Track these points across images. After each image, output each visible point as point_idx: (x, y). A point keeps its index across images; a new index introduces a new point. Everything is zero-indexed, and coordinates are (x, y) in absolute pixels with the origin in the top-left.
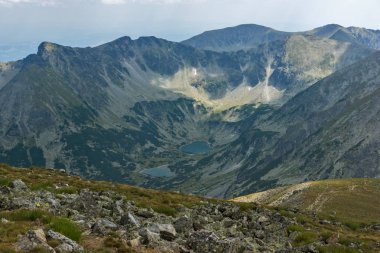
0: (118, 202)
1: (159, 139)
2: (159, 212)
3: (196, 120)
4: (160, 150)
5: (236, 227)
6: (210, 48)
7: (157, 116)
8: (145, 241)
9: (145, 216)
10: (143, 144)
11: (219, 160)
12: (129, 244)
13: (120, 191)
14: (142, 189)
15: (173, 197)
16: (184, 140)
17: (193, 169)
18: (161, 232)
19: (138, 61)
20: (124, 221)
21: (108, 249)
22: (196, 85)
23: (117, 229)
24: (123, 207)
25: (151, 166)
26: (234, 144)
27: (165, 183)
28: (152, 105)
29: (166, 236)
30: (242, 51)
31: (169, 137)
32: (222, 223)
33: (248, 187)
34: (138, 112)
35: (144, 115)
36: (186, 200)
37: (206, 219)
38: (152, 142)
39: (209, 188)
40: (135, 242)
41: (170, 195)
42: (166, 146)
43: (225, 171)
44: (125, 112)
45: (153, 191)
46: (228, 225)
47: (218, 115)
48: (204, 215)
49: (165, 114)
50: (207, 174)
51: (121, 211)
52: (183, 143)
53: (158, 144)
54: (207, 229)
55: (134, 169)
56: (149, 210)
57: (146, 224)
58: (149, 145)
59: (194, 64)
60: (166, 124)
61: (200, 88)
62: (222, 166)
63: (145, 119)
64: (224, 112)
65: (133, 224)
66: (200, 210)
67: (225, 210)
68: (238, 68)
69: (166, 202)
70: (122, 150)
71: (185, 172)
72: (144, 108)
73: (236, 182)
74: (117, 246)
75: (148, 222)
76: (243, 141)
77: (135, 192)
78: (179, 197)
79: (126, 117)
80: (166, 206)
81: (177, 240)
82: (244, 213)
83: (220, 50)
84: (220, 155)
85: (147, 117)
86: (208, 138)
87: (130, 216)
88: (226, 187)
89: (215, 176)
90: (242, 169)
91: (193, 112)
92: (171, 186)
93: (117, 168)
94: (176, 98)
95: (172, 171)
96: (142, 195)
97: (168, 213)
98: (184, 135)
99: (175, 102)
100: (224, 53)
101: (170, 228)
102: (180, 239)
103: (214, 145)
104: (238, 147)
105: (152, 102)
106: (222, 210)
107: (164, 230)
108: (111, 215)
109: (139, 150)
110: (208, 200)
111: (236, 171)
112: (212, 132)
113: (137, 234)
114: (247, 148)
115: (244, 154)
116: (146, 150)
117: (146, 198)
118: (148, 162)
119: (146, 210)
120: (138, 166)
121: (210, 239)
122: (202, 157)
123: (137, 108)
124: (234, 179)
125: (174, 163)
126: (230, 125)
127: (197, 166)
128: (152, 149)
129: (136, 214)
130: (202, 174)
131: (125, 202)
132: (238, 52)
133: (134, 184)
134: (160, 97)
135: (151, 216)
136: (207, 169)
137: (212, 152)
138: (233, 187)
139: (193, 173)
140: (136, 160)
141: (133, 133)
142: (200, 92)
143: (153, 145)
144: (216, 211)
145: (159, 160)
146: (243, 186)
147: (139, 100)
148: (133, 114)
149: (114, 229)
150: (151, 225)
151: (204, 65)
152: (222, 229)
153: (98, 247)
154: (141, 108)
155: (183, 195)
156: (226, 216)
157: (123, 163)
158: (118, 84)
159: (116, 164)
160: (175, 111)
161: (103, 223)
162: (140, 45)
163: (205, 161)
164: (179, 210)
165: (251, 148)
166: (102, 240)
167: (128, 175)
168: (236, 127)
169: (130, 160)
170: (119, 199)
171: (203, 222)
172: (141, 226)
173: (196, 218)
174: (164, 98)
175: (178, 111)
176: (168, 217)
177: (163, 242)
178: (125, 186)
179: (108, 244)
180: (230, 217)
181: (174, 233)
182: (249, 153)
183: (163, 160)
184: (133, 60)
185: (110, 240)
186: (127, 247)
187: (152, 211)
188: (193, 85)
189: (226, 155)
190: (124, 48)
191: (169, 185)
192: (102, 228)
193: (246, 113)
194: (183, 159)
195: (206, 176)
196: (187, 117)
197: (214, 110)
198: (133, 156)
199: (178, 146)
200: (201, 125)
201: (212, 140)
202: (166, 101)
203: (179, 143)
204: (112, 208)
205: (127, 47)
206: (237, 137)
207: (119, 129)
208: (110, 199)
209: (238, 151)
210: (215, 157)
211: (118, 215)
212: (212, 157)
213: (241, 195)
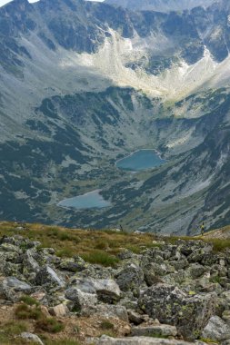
0: (29, 252)
1: (84, 153)
2: (92, 262)
3: (137, 120)
4: (85, 168)
5: (209, 276)
6: (151, 8)
7: (78, 117)
8: (76, 306)
9: (71, 270)
10: (59, 162)
11: (175, 177)
12: (52, 313)
13: (32, 235)
14: (63, 229)
15: (111, 238)
16: (122, 151)
17: (138, 193)
18: (98, 292)
19: (42, 35)
20: (41, 280)
21: (21, 322)
22: (132, 66)
23: (33, 291)
24: (37, 258)
25: (74, 194)
26: (197, 151)
27: (97, 217)
28: (68, 102)
29: (105, 297)
30: (199, 8)
31: (98, 148)
32: (187, 273)
33: (223, 214)
34: (47, 113)
35: (55, 116)
36: (131, 241)
37: (163, 267)
38: (72, 157)
39: (164, 221)
40: (61, 309)
41: (106, 235)
42: (95, 162)
43: (186, 194)
44: (29, 114)
45: (80, 231)
46: (198, 275)
47: (169, 109)
48: (160, 262)
49: (88, 113)
50: (159, 198)
51: (35, 265)
52: (120, 156)
53: (83, 160)
54: (167, 283)
55: (49, 199)
56: (76, 259)
57: (74, 282)
58: (68, 162)
59: (126, 34)
60: (92, 128)
61: (140, 69)
62: (181, 186)
63: (60, 123)
64: (179, 104)
65: (55, 283)
66: (153, 255)
67: (191, 252)
68: (195, 35)
69: (101, 247)
70: (29, 173)
71: (125, 199)
72: (57, 106)
73: (204, 209)
74: (35, 317)
75: (77, 277)
76: (211, 146)
77: (54, 235)
78: (121, 237)
79: (30, 122)
80: (101, 252)
81: (122, 301)
82: (220, 255)
83: (165, 9)
84: (176, 169)
85: (62, 119)
86: (157, 144)
87: (50, 271)
88: (189, 217)
89: (170, 202)
90: (211, 189)
91: (131, 107)
92: (107, 222)
93: (23, 200)
94: (103, 88)
95: (106, 199)
96: (64, 238)
97: (105, 263)
98: (121, 143)
99: (103, 94)
100: (173, 13)
101: (111, 285)
102: (126, 300)
103: (167, 155)
104: (204, 155)
105: (68, 97)
106: (186, 253)
107: (101, 288)
108: (21, 271)
109: (53, 170)
110: (165, 239)
111: (203, 192)
112: (162, 135)
113: (62, 297)
114: (216, 156)
115: (214, 165)
116: (65, 170)
117: (71, 243)
118: (69, 189)
119: (72, 260)
120: (54, 194)
121: (173, 296)
122: (150, 175)
123: (47, 107)
124: (201, 204)
125: (108, 187)
126: (188, 123)
127: (143, 188)
128: (73, 167)
129: (58, 267)
130: (152, 200)
131: (39, 250)
132: (193, 10)
133: (50, 222)
134: (80, 88)
135: (81, 269)
136: (158, 192)
137: (165, 166)
138: (200, 217)
139: (138, 199)
140: (51, 186)
141: (43, 146)
142: (139, 76)
143: (74, 162)
144: (178, 255)
145: (84, 183)
146: (214, 216)
147: (49, 94)
148: (41, 117)
149: (28, 292)
150: (82, 282)
151: (143, 34)
152: (189, 281)
153: (6, 320)
154: (52, 107)
155: (126, 234)
156: (193, 261)
157: (31, 193)
158: (15, 72)
159: (20, 195)
160: (104, 107)
161: (10, 285)
162: (42, 11)
163: (155, 181)
164: (121, 257)
165: (224, 156)
166: (11, 308)
167: (38, 210)
168: (198, 126)
169: (40, 186)
170: (30, 246)
171: (159, 273)
172: (67, 286)
173: (148, 267)
174: (87, 89)
175: (109, 108)
176: (105, 269)
177: (102, 306)
178: (38, 227)
179: (21, 314)
180: (200, 262)
181: (118, 292)
182: (220, 163)
183: (90, 183)
184: (34, 34)
185: (24, 308)
186: (49, 317)
187: (81, 262)
188: (128, 66)
189: (186, 169)
190: (19, 16)
191: (103, 220)
192: (10, 292)
193: (211, 103)
194: (122, 179)
195: (157, 204)
196: (123, 115)
197: (163, 101)
198: (45, 180)
199: (112, 161)
200: (144, 126)
201: (163, 149)
202: (88, 94)
203: (114, 155)
204: (21, 260)
205: (23, 17)
206: (202, 140)
207: (22, 141)
208: (16, 248)
209: (204, 161)
210: (169, 173)
211: (31, 271)
212: (165, 173)
213: (213, 227)
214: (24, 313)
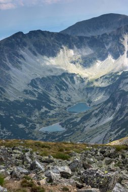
0: (27, 154)
1: (52, 105)
2: (57, 158)
3: (77, 88)
4: (52, 112)
5: (114, 163)
6: (82, 34)
7: (48, 88)
8: (50, 180)
9: (47, 162)
10: (40, 109)
11: (96, 115)
12: (39, 184)
13: (28, 145)
14: (43, 142)
15: (66, 146)
16: (70, 103)
17: (78, 124)
18: (61, 173)
19: (30, 49)
20: (33, 167)
21: (24, 188)
22: (74, 63)
23: (29, 173)
24: (30, 157)
25: (47, 125)
26: (106, 103)
27: (59, 136)
28: (43, 80)
29: (64, 175)
30: (105, 34)
31: (58, 102)
32: (103, 162)
33: (120, 133)
34: (33, 86)
35: (37, 88)
36: (76, 147)
37: (92, 160)
38: (46, 107)
39: (91, 137)
40: (43, 182)
41: (64, 145)
42: (57, 109)
43: (102, 123)
44: (24, 87)
45: (51, 143)
46: (109, 163)
47: (92, 83)
48: (90, 157)
49: (53, 86)
50: (88, 126)
51: (30, 160)
52: (69, 106)
53: (51, 108)
54: (94, 167)
55: (35, 128)
56: (49, 157)
57: (49, 168)
58: (44, 109)
59: (71, 47)
60: (55, 93)
61: (77, 64)
62: (99, 120)
63: (40, 91)
64: (97, 80)
65: (40, 169)
66: (86, 154)
67: (105, 152)
68: (104, 47)
69: (61, 150)
70: (25, 115)
71: (72, 127)
72: (38, 83)
73: (110, 131)
74: (30, 186)
75: (50, 166)
76: (112, 100)
77: (38, 145)
78: (71, 145)
79: (25, 91)
80: (62, 153)
81: (72, 177)
82: (119, 153)
83: (89, 35)
84: (97, 112)
85: (41, 89)
86: (86, 100)
87: (37, 163)
88: (103, 135)
89: (94, 127)
90: (114, 121)
91: (74, 82)
92: (63, 138)
93: (23, 129)
94: (60, 73)
95: (63, 127)
96: (43, 147)
97: (64, 158)
98: (69, 100)
99: (60, 77)
100: (93, 37)
101: (67, 169)
102: (74, 176)
103: (92, 105)
104: (109, 104)
105: (43, 78)
106: (102, 152)
107: (62, 171)
108: (23, 163)
109: (37, 114)
110: (92, 146)
111: (110, 123)
112: (89, 95)
113: (43, 176)
114: (115, 104)
115: (114, 109)
116: (43, 113)
117: (46, 149)
118: (45, 122)
119: (47, 157)
120: (38, 125)
121: (97, 174)
122: (84, 115)
123: (33, 83)
124: (109, 128)
125: (64, 121)
126: (101, 89)
127: (80, 121)
128: (46, 112)
129: (41, 161)
130: (85, 127)
131: (31, 153)
132: (102, 35)
133: (36, 139)
134: (49, 74)
135: (52, 161)
136: (88, 123)
137: (91, 110)
138: (109, 134)
139: (78, 127)
140: (36, 121)
141: (32, 102)
142: (77, 67)
143: (47, 109)
144: (99, 153)
145: (52, 119)
146: (115, 134)
147: (34, 77)
148: (30, 88)
149: (27, 174)
150: (53, 168)
151: (79, 47)
152: (104, 166)
153: (17, 188)
154: (36, 83)
155: (73, 144)
156: (106, 156)
157: (26, 125)
158: (18, 67)
159: (21, 126)
160: (61, 83)
161: (18, 170)
162: (30, 38)
163: (86, 117)
164: (71, 155)
165: (119, 105)
166: (19, 182)
167: (31, 133)
168: (106, 91)
169: (31, 122)
170: (27, 151)
171: (90, 163)
172: (46, 170)
173: (85, 160)
174: (52, 74)
175: (63, 83)
176: (64, 161)
177: (63, 179)
178: (30, 141)
179: (24, 185)
180: (109, 157)
181: (70, 172)
182: (117, 108)
183: (55, 119)
184: (26, 48)
185: (25, 182)
186: (38, 186)
187: (52, 158)
188: (72, 62)
189: (101, 111)
190: (19, 40)
191: (61, 137)
192: (18, 174)
193: (112, 79)
194: (70, 117)
195: (88, 129)
196: (70, 86)
197: (89, 79)
198: (33, 118)
199: (65, 109)
200: (80, 91)
201: (90, 102)
202: (53, 76)
203: (66, 106)
204: (23, 158)
205: (21, 40)
206: (108, 97)
207: (22, 100)
208: (20, 152)
209: (110, 108)
210: (93, 113)
211: (28, 163)
212: (91, 113)
213: (114, 140)
214: (25, 184)
